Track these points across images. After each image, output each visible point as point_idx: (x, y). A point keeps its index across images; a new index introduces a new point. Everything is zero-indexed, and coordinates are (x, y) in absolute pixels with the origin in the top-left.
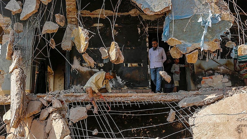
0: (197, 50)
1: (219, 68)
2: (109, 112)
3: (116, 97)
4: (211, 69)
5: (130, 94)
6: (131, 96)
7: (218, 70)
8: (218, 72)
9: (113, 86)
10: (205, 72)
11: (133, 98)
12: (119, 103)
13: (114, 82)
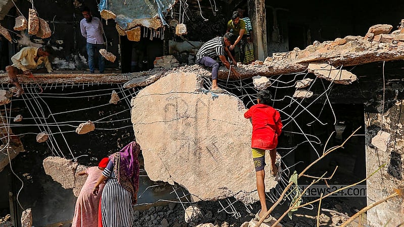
0: (138, 27)
1: (193, 50)
2: (40, 95)
3: (57, 78)
4: (186, 51)
5: (73, 75)
6: (75, 77)
7: (192, 52)
8: (193, 54)
9: (75, 66)
10: (180, 53)
11: (77, 78)
12: (50, 85)
13: (77, 62)
